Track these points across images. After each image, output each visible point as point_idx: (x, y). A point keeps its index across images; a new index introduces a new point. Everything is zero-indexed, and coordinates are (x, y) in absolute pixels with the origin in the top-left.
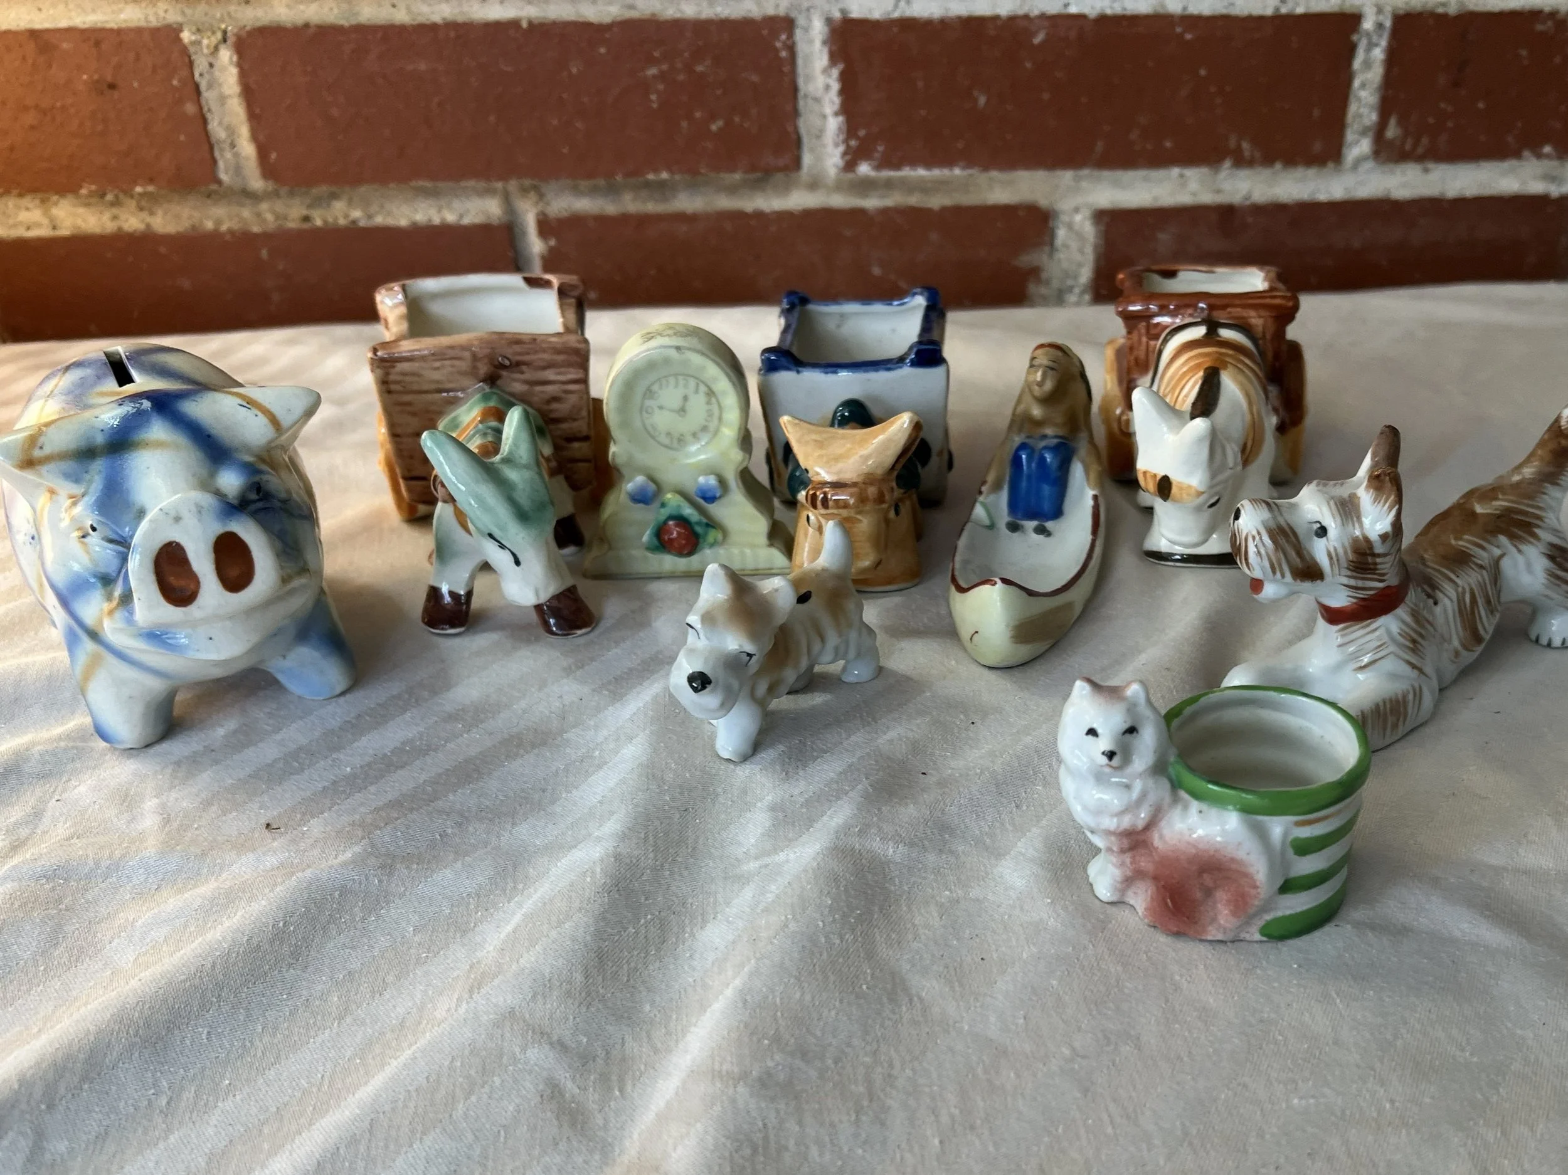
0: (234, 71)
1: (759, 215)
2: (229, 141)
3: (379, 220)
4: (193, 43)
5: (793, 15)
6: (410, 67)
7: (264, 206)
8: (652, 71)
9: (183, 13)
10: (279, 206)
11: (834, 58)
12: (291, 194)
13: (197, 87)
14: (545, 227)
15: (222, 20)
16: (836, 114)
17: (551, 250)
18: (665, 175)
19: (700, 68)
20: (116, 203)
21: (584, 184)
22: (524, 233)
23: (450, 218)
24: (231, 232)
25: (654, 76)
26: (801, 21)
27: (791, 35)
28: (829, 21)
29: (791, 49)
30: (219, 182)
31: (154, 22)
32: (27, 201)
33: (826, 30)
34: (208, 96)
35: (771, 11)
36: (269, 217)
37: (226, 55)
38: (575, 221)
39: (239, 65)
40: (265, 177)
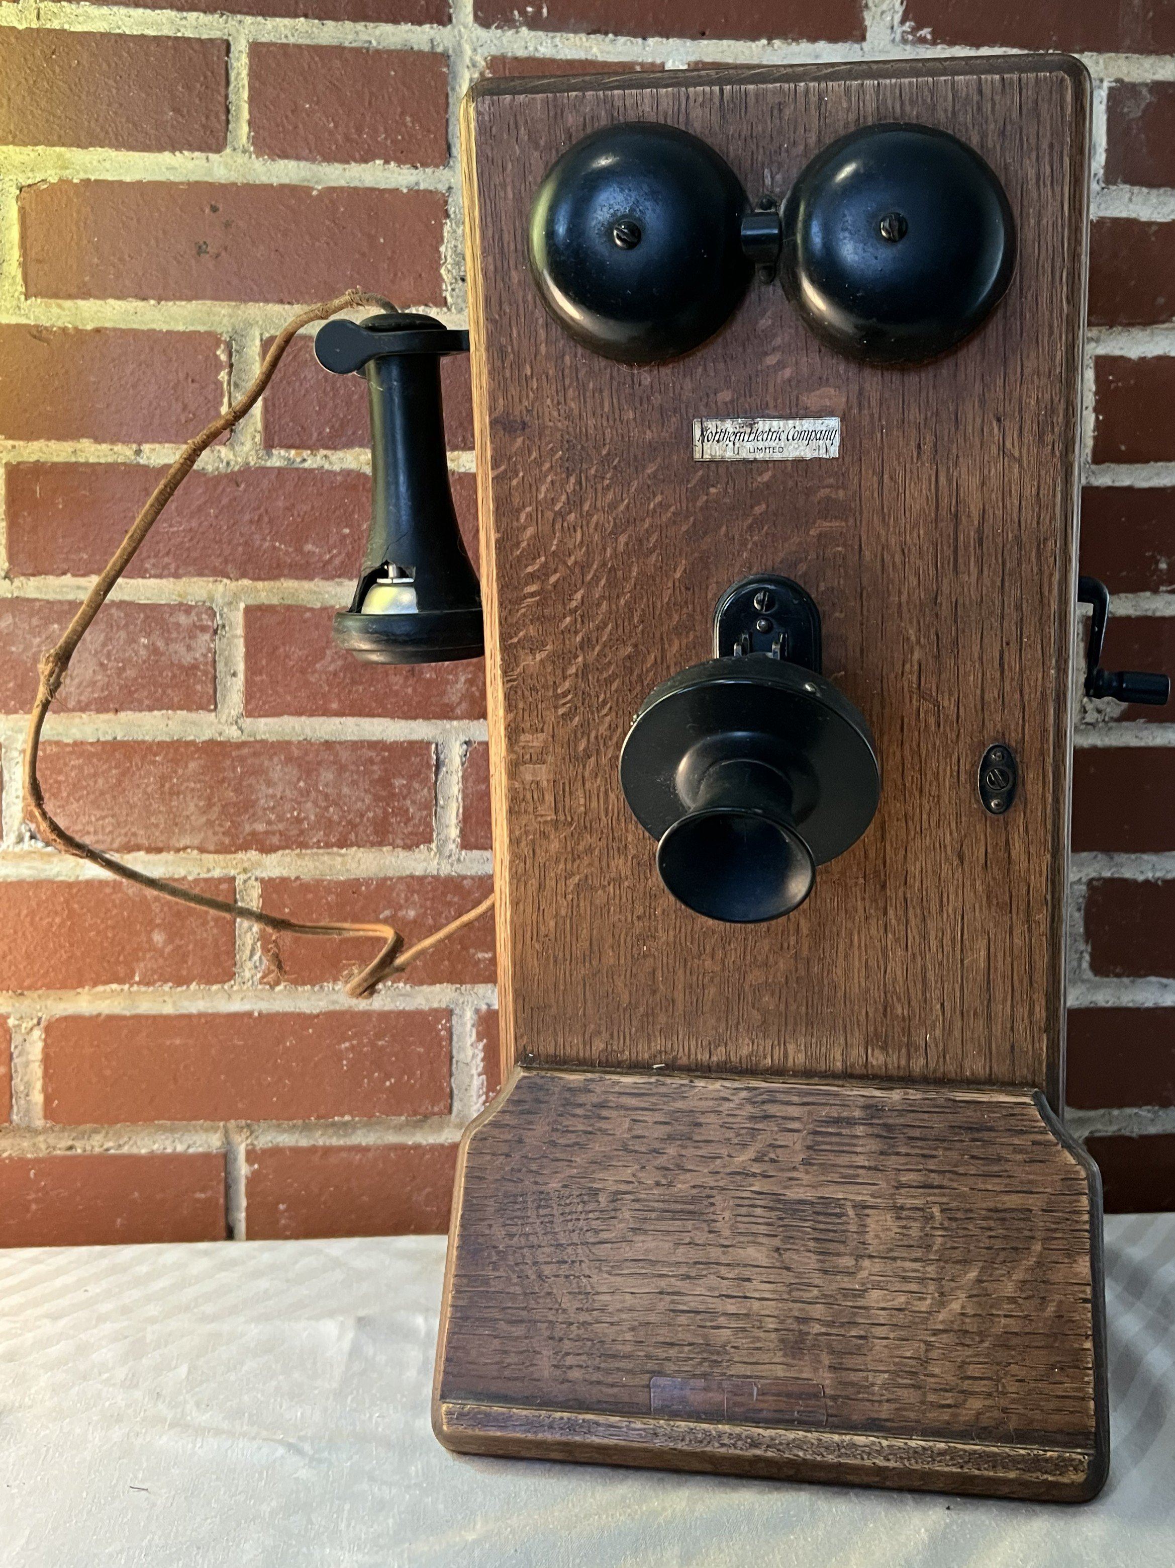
0: (40, 1045)
1: (417, 1147)
2: (26, 1092)
3: (125, 1150)
4: (15, 1026)
5: (452, 1006)
6: (168, 1042)
7: (41, 1138)
8: (347, 1044)
9: (13, 1006)
10: (52, 1141)
11: (479, 1038)
12: (63, 1130)
13: (11, 1054)
14: (252, 1156)
15: (40, 1010)
16: (479, 1075)
17: (255, 1174)
18: (347, 1118)
19: (380, 1043)
21: (285, 1124)
22: (235, 1159)
23: (180, 1148)
24: (10, 1158)
25: (346, 1049)
26: (457, 1011)
27: (449, 1020)
28: (477, 1011)
29: (450, 1031)
30: (11, 1121)
33: (475, 1017)
34: (18, 1061)
35: (435, 1005)
36: (43, 1146)
37: (37, 1034)
38: (275, 1152)
39: (45, 1040)
40: (46, 1117)
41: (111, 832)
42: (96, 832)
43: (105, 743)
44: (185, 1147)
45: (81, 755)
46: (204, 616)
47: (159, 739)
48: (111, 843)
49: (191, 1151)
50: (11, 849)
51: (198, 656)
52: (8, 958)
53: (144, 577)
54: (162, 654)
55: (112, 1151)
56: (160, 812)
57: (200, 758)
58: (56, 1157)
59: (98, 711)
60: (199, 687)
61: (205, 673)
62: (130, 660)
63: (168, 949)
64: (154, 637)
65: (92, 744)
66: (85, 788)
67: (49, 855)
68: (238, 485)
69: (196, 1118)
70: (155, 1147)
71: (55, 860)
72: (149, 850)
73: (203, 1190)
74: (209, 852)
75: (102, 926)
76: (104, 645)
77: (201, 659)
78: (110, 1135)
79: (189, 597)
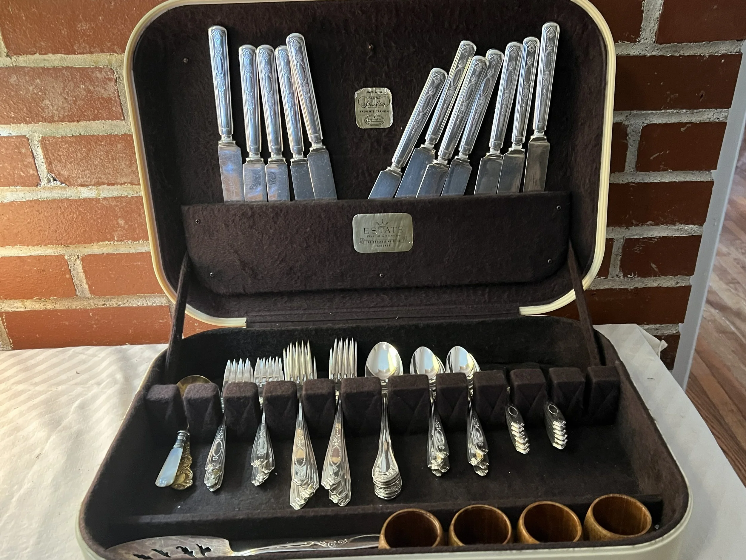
0: (81, 266)
2: (80, 284)
3: (127, 305)
4: (69, 259)
6: (135, 264)
7: (91, 301)
9: (66, 251)
10: (96, 302)
12: (99, 298)
13: (70, 270)
15: (77, 252)
20: (45, 301)
23: (149, 304)
24: (80, 309)
30: (77, 296)
31: (56, 254)
32: (17, 301)
34: (73, 273)
36: (93, 304)
37: (78, 262)
39: (82, 264)
40: (91, 293)
41: (89, 177)
42: (82, 177)
43: (76, 137)
44: (151, 303)
45: (67, 142)
46: (109, 73)
47: (101, 134)
48: (91, 182)
49: (154, 305)
50: (46, 185)
51: (110, 93)
52: (58, 232)
53: (75, 54)
54: (93, 93)
55: (122, 306)
56: (110, 167)
57: (122, 142)
58: (99, 308)
59: (69, 122)
60: (114, 109)
61: (116, 101)
62: (78, 96)
63: (126, 227)
64: (87, 84)
65: (70, 137)
66: (72, 158)
67: (64, 187)
68: (111, 3)
69: (153, 293)
70: (139, 304)
71: (67, 190)
72: (108, 185)
73: (163, 319)
74: (136, 185)
75: (95, 218)
76: (64, 89)
77: (112, 95)
78: (120, 299)
79: (100, 64)
